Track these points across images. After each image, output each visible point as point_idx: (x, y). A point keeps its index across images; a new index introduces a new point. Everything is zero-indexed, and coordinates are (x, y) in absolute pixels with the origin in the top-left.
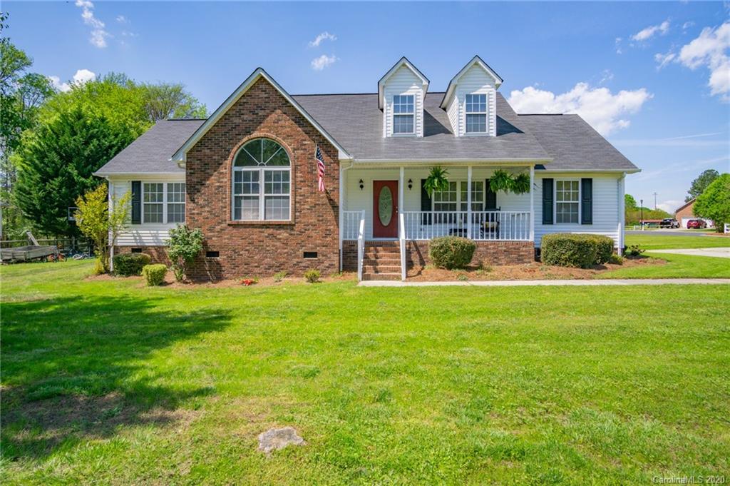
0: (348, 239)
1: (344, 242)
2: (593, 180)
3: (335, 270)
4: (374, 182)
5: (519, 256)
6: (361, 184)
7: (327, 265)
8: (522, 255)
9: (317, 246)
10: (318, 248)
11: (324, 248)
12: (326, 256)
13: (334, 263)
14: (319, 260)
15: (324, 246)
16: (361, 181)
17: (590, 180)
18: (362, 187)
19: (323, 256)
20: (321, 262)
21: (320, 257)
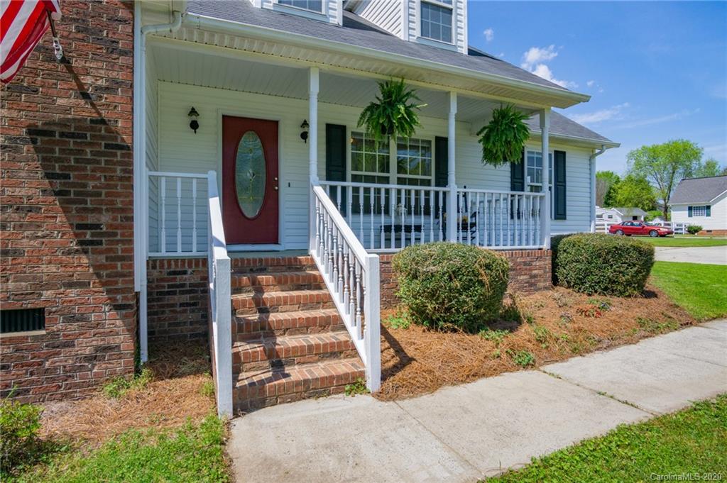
0: (163, 253)
1: (152, 264)
2: (567, 155)
3: (118, 365)
4: (225, 117)
5: (532, 277)
6: (194, 118)
7: (88, 351)
8: (535, 276)
9: (40, 285)
10: (47, 294)
11: (73, 293)
12: (82, 318)
13: (113, 341)
14: (54, 335)
15: (70, 285)
16: (193, 112)
17: (564, 153)
18: (194, 125)
19: (71, 319)
20: (59, 344)
21: (58, 325)
